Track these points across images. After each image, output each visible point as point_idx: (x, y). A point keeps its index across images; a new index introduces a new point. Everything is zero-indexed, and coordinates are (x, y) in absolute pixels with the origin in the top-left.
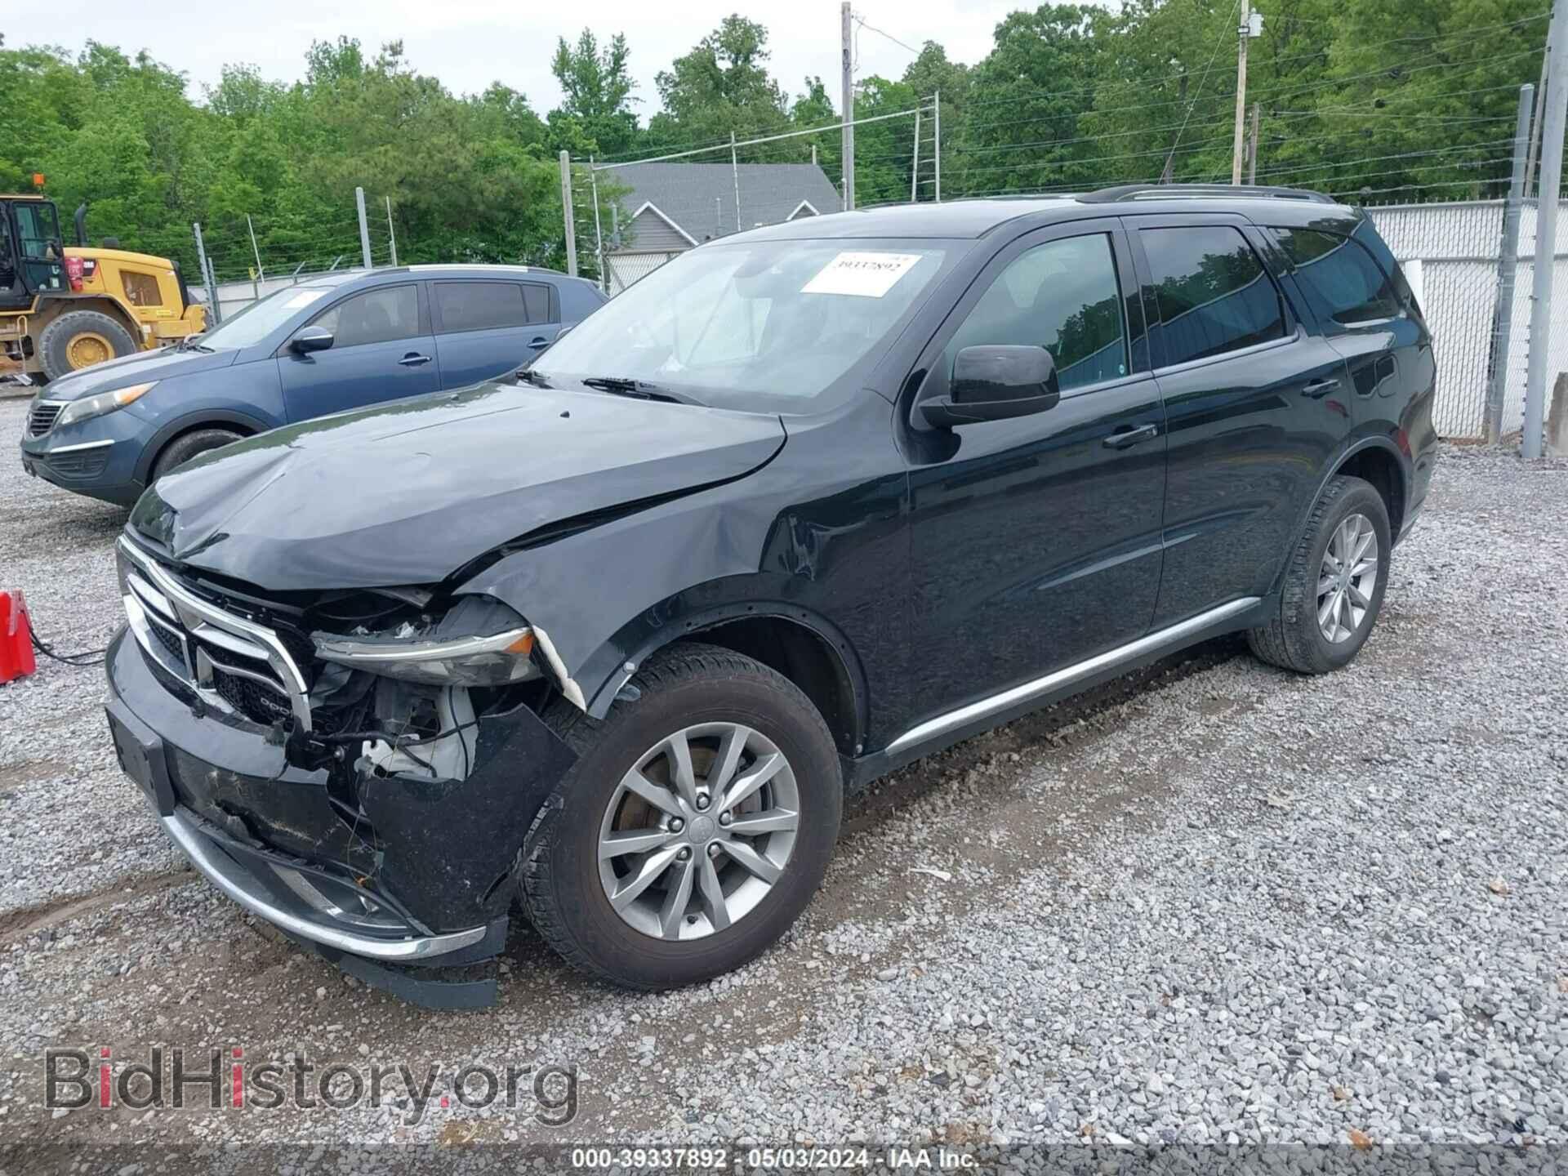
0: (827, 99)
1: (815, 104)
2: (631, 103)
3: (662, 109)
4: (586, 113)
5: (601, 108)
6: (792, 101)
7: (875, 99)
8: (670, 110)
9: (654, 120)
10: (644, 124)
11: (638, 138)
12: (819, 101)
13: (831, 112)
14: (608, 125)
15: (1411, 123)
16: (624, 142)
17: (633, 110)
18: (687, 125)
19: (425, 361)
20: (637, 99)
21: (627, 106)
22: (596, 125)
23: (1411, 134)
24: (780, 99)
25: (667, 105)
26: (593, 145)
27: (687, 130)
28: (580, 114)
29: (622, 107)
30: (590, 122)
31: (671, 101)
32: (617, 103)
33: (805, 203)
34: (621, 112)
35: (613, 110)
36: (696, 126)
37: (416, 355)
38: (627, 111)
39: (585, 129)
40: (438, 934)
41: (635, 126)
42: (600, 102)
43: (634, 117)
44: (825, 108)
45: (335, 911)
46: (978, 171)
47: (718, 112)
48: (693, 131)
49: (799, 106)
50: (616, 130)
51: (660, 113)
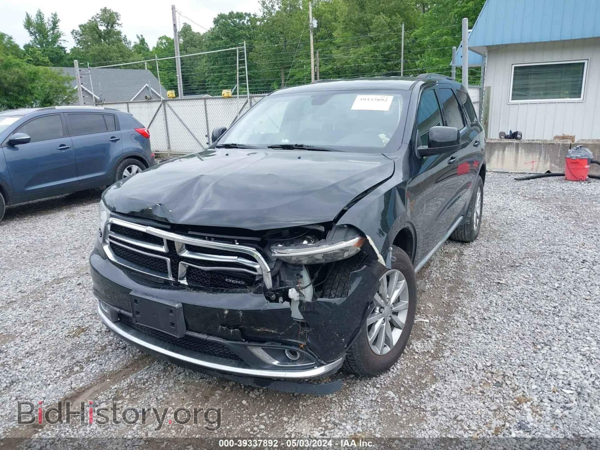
0: (146, 44)
1: (142, 46)
2: (62, 42)
3: (75, 45)
4: (42, 46)
5: (48, 43)
6: (133, 45)
7: (165, 45)
8: (79, 46)
9: (72, 50)
10: (68, 51)
11: (67, 57)
12: (143, 45)
13: (148, 49)
14: (53, 51)
15: (363, 61)
16: (61, 58)
17: (63, 45)
18: (88, 52)
19: (69, 148)
20: (65, 41)
21: (60, 43)
22: (47, 51)
23: (364, 64)
24: (128, 43)
25: (78, 44)
26: (47, 59)
27: (88, 54)
28: (39, 46)
29: (58, 44)
30: (44, 50)
31: (79, 42)
32: (56, 42)
33: (147, 85)
34: (58, 46)
35: (54, 45)
36: (92, 53)
37: (64, 145)
38: (60, 45)
39: (42, 53)
40: (328, 363)
41: (65, 52)
42: (48, 41)
43: (64, 48)
44: (146, 48)
45: (276, 363)
46: (212, 74)
47: (102, 48)
48: (91, 55)
49: (135, 46)
50: (57, 53)
51: (74, 47)
